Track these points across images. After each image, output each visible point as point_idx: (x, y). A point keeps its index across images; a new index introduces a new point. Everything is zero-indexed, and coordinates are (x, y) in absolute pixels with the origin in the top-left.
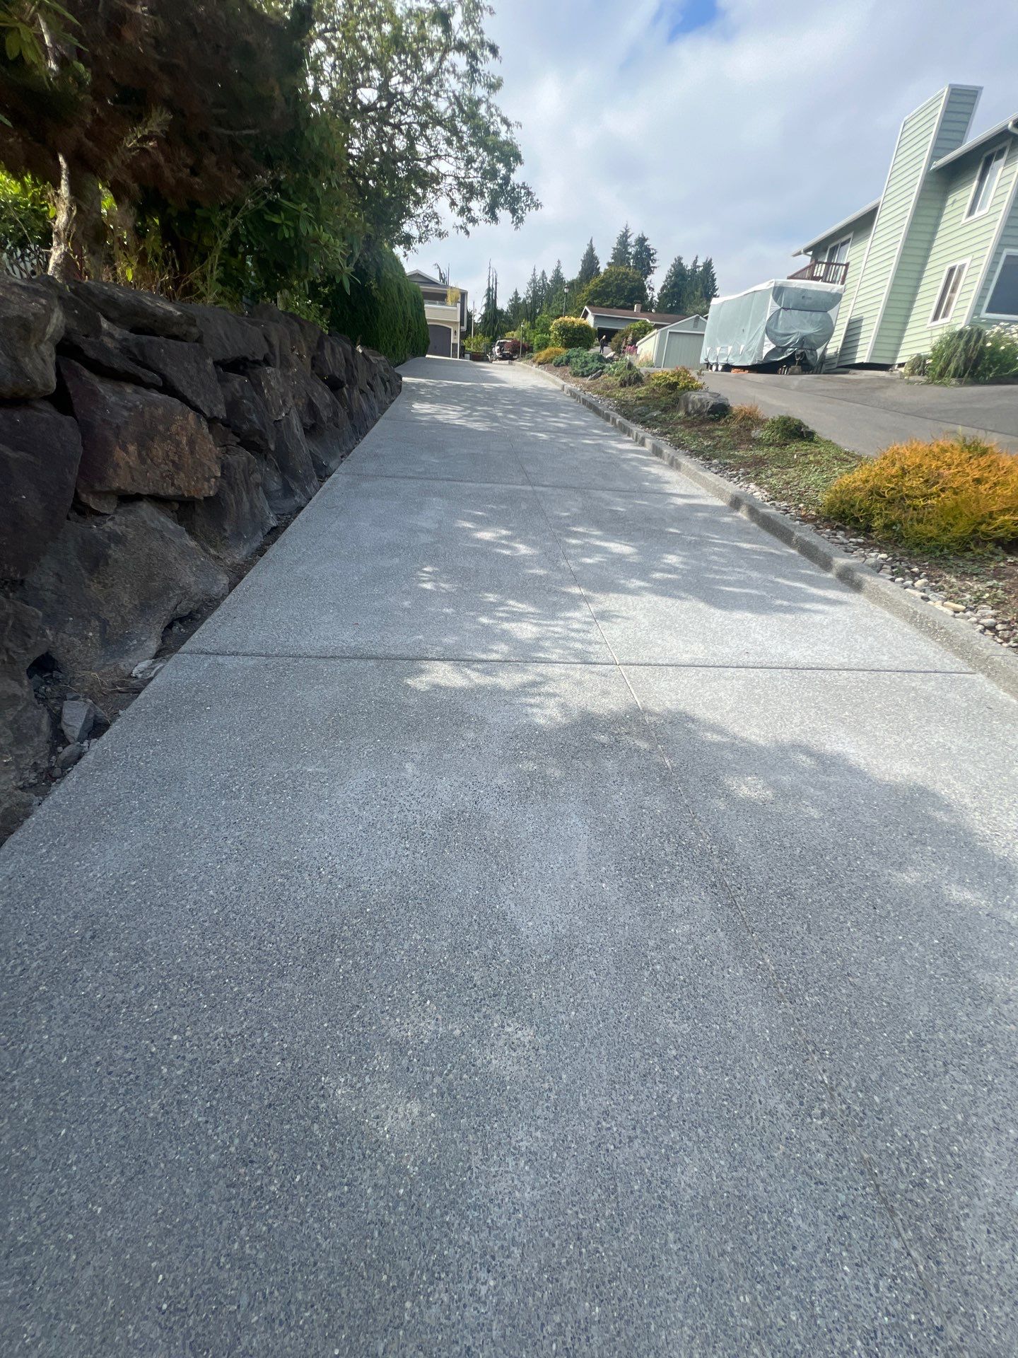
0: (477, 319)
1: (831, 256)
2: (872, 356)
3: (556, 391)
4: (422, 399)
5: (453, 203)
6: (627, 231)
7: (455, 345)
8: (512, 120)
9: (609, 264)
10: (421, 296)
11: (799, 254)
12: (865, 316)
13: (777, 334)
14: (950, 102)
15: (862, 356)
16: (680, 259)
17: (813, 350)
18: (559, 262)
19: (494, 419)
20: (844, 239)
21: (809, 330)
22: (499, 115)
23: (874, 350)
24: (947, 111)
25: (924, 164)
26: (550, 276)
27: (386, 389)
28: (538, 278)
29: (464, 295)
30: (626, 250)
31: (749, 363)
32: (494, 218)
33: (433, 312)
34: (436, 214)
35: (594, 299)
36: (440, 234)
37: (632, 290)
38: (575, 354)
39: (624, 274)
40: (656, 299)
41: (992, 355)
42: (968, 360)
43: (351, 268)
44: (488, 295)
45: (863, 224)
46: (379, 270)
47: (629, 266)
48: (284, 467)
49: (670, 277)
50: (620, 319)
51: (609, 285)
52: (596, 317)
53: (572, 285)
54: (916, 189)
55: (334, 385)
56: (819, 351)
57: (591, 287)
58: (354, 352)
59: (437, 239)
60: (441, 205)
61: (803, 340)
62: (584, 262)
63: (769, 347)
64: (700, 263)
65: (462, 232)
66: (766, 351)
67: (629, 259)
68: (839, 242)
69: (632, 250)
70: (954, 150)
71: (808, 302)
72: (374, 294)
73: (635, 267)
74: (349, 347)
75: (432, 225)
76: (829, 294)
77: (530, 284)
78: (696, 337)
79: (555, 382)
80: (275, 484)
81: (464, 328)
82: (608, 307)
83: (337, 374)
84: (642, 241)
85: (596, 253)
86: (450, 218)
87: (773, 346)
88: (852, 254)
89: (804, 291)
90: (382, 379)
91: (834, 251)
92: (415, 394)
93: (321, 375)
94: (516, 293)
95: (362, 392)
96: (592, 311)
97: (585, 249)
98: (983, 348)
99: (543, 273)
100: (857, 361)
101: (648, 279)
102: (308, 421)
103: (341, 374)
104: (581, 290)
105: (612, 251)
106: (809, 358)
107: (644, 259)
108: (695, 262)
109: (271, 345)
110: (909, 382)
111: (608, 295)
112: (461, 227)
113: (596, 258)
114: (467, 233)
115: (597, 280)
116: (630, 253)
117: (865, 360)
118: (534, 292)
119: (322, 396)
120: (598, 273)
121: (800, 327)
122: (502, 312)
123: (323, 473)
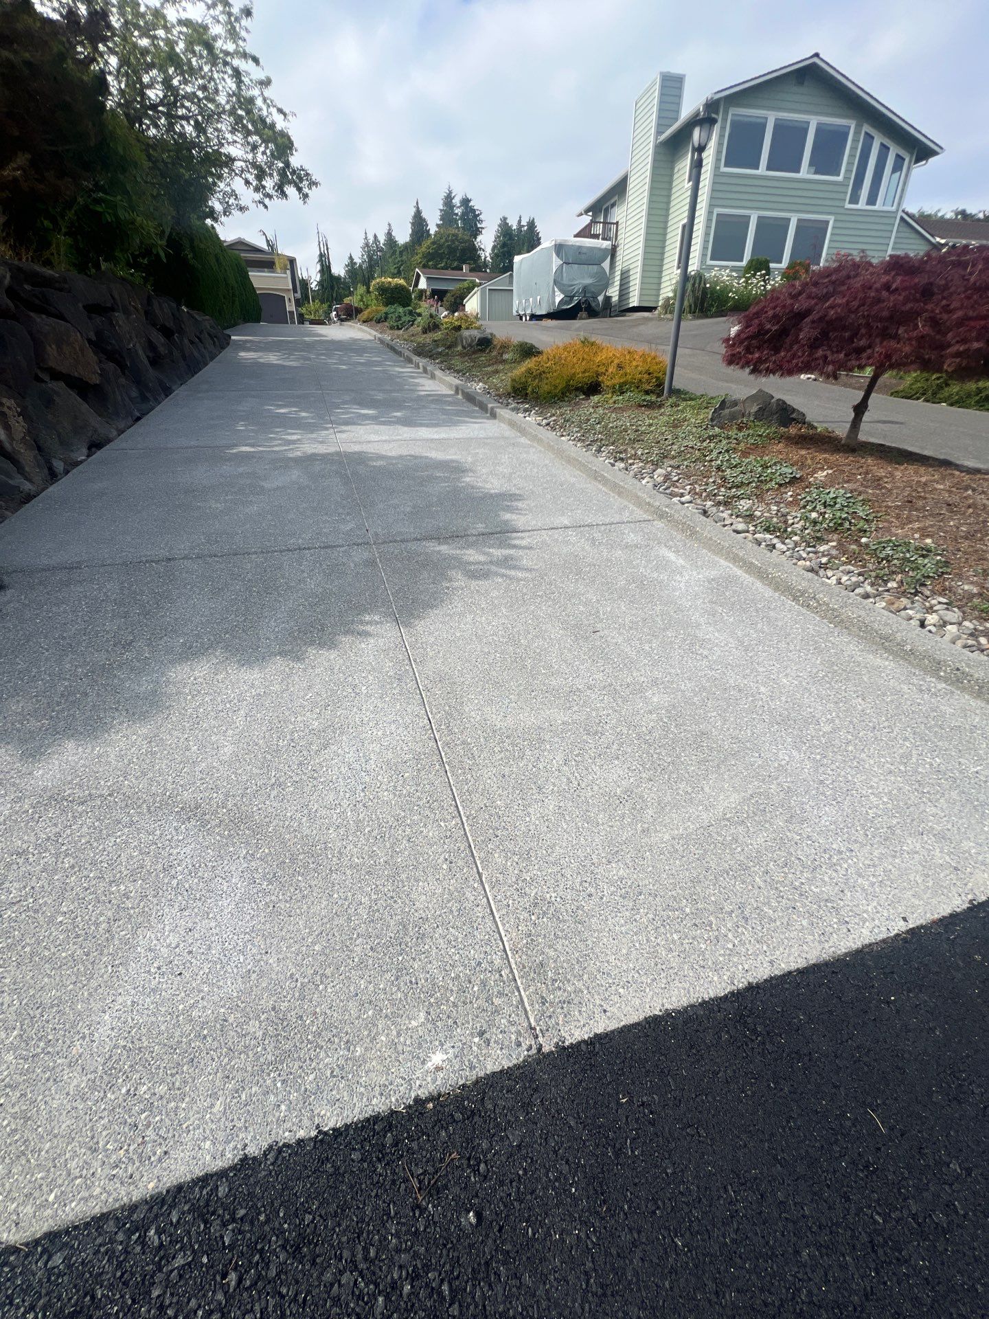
0: (314, 285)
1: (606, 217)
2: (640, 301)
3: (369, 341)
4: (248, 350)
5: (247, 182)
6: (450, 192)
7: (291, 313)
8: (286, 110)
9: (438, 226)
10: (244, 264)
11: (581, 214)
12: (631, 267)
13: (564, 285)
14: (663, 87)
15: (634, 302)
16: (505, 219)
17: (595, 298)
18: (389, 225)
19: (309, 359)
20: (612, 201)
21: (588, 281)
22: (274, 106)
23: (641, 295)
24: (662, 95)
25: (652, 138)
26: (382, 239)
27: (214, 343)
28: (371, 241)
29: (292, 261)
30: (453, 210)
31: (544, 312)
32: (284, 195)
33: (260, 280)
34: (233, 191)
35: (429, 261)
36: (242, 209)
37: (463, 251)
38: (392, 310)
39: (453, 235)
40: (488, 259)
41: (712, 294)
42: (696, 299)
43: (164, 243)
44: (321, 261)
45: (619, 190)
46: (192, 240)
47: (458, 227)
48: (138, 381)
49: (499, 237)
50: (451, 280)
51: (440, 246)
52: (428, 279)
53: (406, 246)
54: (650, 159)
55: (167, 333)
56: (601, 298)
57: (423, 249)
58: (179, 309)
59: (239, 213)
60: (237, 185)
61: (585, 289)
62: (413, 224)
63: (559, 297)
64: (524, 223)
65: (261, 206)
66: (558, 300)
67: (456, 221)
68: (609, 204)
69: (458, 211)
70: (671, 126)
71: (583, 257)
72: (192, 262)
73: (463, 228)
74: (174, 305)
75: (232, 201)
76: (600, 249)
77: (363, 248)
78: (506, 293)
79: (370, 334)
80: (134, 393)
81: (298, 295)
82: (442, 268)
83: (167, 324)
84: (466, 202)
85: (424, 215)
86: (247, 196)
87: (562, 296)
88: (618, 214)
89: (580, 247)
90: (209, 334)
91: (607, 211)
92: (243, 346)
93: (154, 325)
94: (351, 258)
95: (192, 342)
96: (423, 273)
97: (412, 211)
98: (705, 288)
99: (375, 236)
100: (631, 305)
101: (478, 240)
102: (151, 355)
103: (170, 324)
104: (414, 253)
105: (439, 213)
106: (593, 304)
107: (471, 220)
108: (520, 221)
109: (113, 298)
110: (663, 319)
111: (441, 257)
112: (260, 202)
113: (424, 220)
114: (266, 207)
115: (429, 242)
116: (457, 214)
117: (635, 304)
118: (368, 256)
119: (159, 339)
120: (429, 235)
121: (582, 279)
122: (339, 278)
123: (167, 392)
